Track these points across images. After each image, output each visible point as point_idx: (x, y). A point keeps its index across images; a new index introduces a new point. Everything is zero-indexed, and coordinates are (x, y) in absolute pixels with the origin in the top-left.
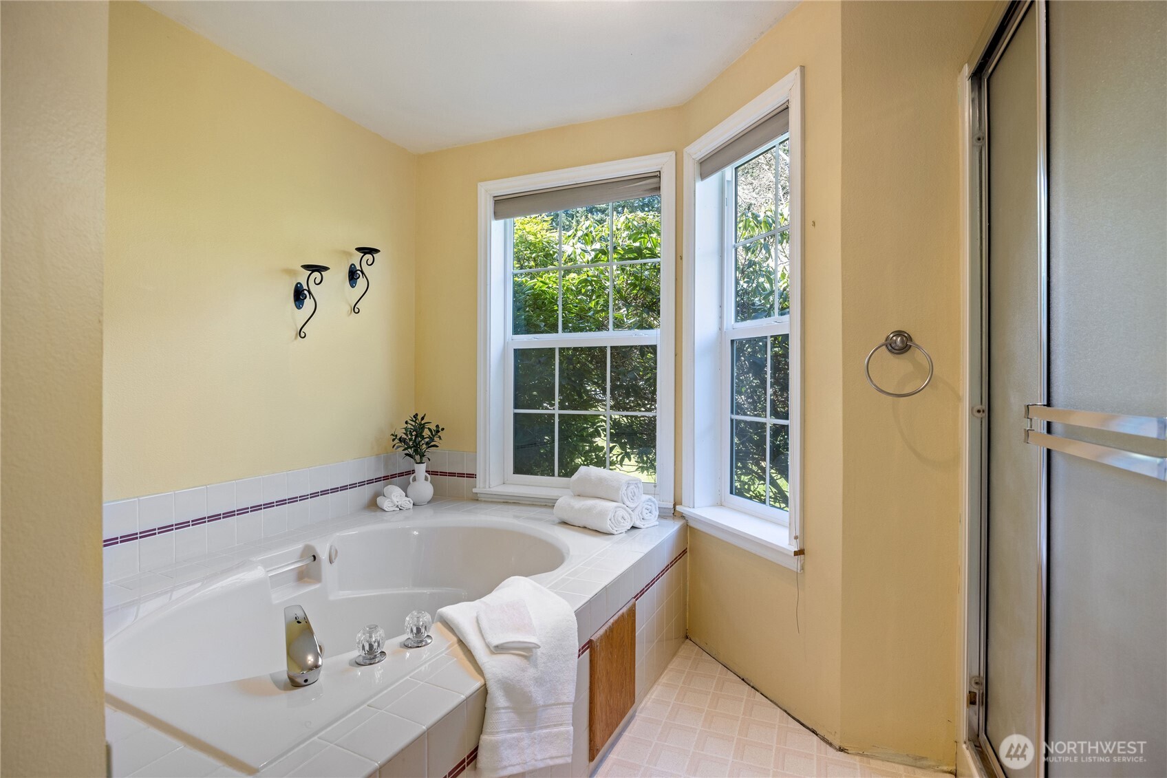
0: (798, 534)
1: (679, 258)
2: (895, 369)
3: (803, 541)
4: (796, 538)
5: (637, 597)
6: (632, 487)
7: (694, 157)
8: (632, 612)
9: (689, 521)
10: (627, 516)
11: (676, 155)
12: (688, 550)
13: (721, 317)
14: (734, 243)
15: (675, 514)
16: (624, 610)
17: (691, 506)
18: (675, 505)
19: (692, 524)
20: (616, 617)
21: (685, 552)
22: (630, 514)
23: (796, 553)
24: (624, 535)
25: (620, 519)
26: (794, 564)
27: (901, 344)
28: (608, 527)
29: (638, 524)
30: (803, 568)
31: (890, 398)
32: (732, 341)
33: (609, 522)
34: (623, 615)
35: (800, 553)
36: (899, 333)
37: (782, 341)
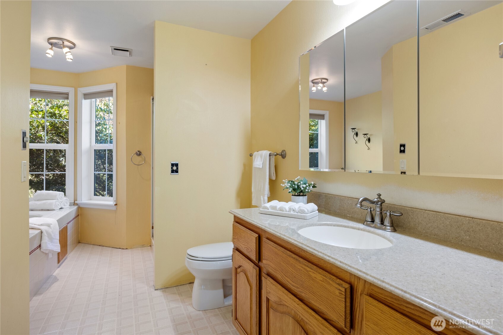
0: (115, 200)
1: (76, 123)
2: (138, 159)
3: (117, 202)
4: (115, 201)
5: (68, 223)
6: (61, 195)
7: (82, 92)
8: (67, 227)
9: (80, 205)
10: (59, 204)
11: (75, 89)
12: (79, 215)
13: (91, 142)
14: (95, 120)
15: (75, 204)
16: (65, 226)
17: (81, 201)
18: (74, 201)
19: (81, 206)
20: (63, 227)
21: (78, 215)
22: (60, 204)
23: (115, 205)
24: (58, 210)
25: (57, 205)
26: (114, 208)
27: (139, 154)
28: (53, 208)
29: (63, 207)
30: (117, 209)
31: (137, 166)
32: (95, 150)
33: (54, 206)
34: (65, 227)
35: (116, 205)
36: (139, 151)
37: (110, 151)
